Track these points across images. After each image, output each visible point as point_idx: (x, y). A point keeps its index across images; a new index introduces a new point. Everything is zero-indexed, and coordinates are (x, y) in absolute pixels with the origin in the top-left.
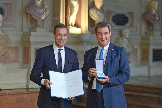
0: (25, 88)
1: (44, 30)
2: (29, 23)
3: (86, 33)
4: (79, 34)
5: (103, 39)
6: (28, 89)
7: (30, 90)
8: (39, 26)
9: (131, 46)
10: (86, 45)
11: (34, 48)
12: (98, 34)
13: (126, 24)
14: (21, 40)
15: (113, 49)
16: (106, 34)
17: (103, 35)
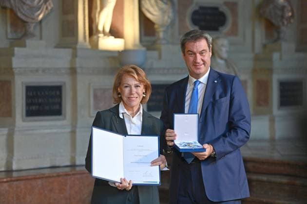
0: (3, 169)
1: (43, 42)
3: (135, 48)
4: (119, 51)
5: (197, 63)
6: (9, 171)
7: (15, 174)
8: (32, 35)
11: (22, 83)
12: (187, 55)
13: (221, 28)
16: (202, 53)
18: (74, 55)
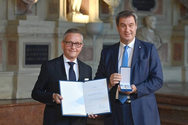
0: (10, 98)
1: (37, 17)
2: (16, 9)
3: (96, 22)
4: (85, 23)
5: (127, 32)
6: (14, 99)
7: (18, 102)
8: (31, 12)
9: (159, 40)
10: (96, 38)
11: (24, 43)
12: (120, 27)
13: (151, 9)
14: (4, 32)
15: (140, 47)
16: (131, 26)
17: (128, 27)
18: (57, 26)
